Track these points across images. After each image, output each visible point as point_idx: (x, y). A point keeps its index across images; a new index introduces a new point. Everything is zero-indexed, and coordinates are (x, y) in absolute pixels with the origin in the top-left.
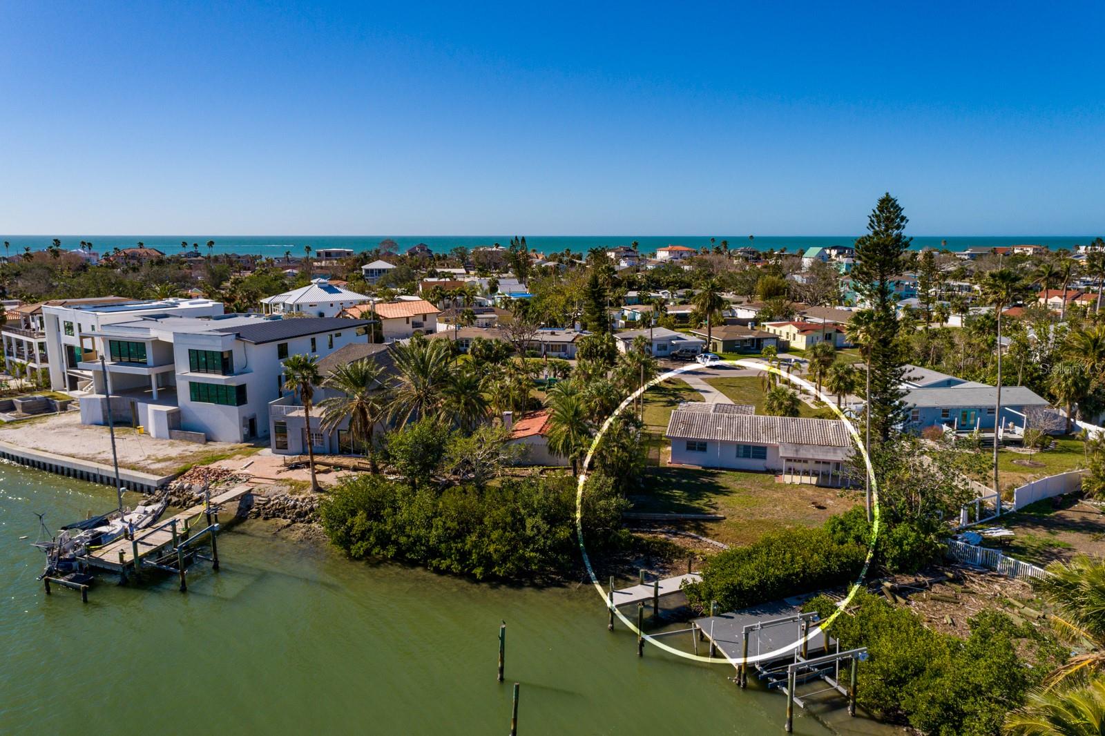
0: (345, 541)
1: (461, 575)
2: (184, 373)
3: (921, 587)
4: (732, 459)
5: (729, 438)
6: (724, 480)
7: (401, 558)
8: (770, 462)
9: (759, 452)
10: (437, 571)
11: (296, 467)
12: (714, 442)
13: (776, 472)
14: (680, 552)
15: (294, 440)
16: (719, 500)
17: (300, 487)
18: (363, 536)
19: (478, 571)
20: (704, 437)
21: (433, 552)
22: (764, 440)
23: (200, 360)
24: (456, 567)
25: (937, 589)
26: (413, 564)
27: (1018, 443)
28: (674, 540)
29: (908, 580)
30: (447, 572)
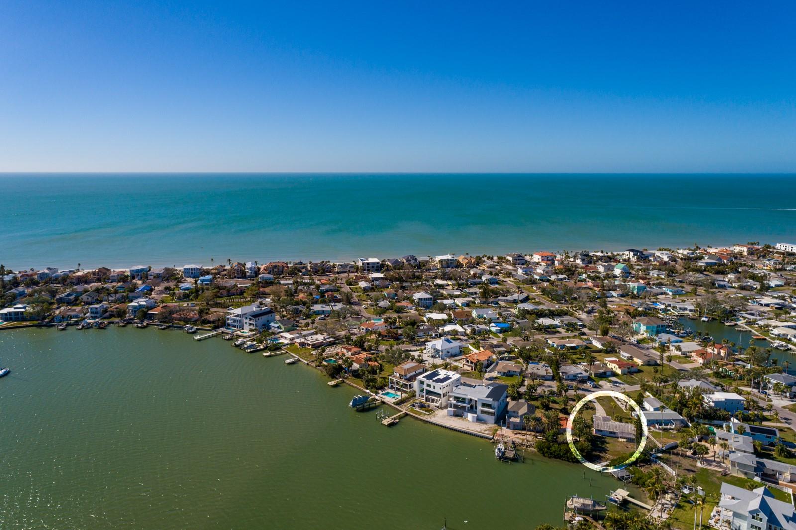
0: (544, 454)
1: (567, 461)
2: (480, 408)
3: (644, 466)
4: (608, 434)
5: (607, 430)
6: (608, 439)
7: (556, 457)
8: (617, 435)
9: (614, 433)
10: (563, 460)
11: (516, 434)
12: (604, 430)
13: (618, 437)
14: (603, 457)
15: (511, 426)
16: (608, 445)
17: (523, 440)
18: (547, 453)
19: (571, 460)
20: (602, 429)
21: (562, 457)
22: (615, 431)
23: (484, 405)
24: (566, 460)
25: (646, 466)
26: (557, 458)
27: (672, 429)
28: (601, 454)
29: (642, 464)
30: (565, 460)
